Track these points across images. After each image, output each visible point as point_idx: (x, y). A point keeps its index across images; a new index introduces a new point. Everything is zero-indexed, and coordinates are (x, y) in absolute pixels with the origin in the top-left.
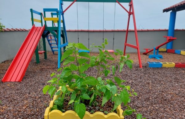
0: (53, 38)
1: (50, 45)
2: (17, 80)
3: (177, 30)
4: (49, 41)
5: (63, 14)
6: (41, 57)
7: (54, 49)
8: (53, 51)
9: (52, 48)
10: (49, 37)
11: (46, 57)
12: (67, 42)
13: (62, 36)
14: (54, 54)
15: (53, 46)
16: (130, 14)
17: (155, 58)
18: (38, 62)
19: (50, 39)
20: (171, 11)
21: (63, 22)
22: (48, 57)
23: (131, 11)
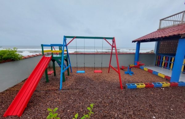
3: (141, 54)
5: (66, 46)
12: (70, 64)
16: (113, 47)
17: (129, 74)
20: (137, 42)
23: (114, 45)
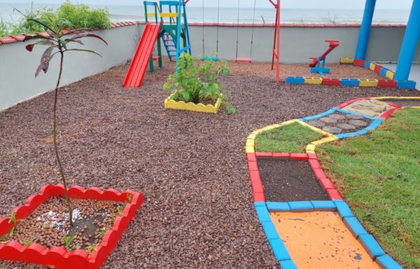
0: (171, 38)
1: (166, 47)
2: (137, 85)
4: (164, 41)
5: (184, 6)
6: (155, 64)
7: (171, 53)
8: (170, 57)
9: (168, 52)
10: (165, 36)
11: (160, 65)
12: (189, 44)
13: (183, 36)
14: (171, 60)
15: (170, 48)
16: (276, 6)
18: (152, 71)
19: (166, 39)
21: (184, 15)
22: (163, 65)
